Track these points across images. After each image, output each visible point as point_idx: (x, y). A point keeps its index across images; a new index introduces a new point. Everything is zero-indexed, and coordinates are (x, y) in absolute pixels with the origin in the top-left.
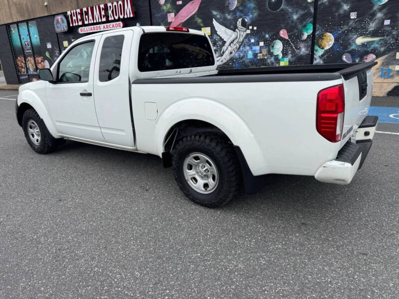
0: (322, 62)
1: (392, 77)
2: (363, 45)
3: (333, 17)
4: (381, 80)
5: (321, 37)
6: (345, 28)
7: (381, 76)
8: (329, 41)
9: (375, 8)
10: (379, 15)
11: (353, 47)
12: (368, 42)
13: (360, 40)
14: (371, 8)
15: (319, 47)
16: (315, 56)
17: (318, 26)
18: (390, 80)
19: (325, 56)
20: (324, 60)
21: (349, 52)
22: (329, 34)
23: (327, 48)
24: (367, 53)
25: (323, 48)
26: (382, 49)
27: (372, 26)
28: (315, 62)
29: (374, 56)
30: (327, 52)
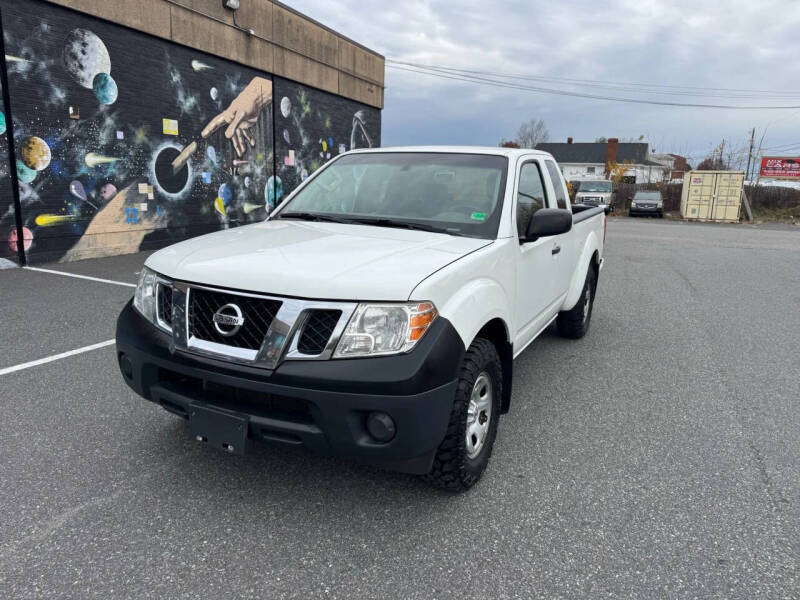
0: (36, 196)
1: (139, 221)
2: (97, 168)
3: (42, 108)
4: (128, 227)
5: (26, 143)
6: (66, 133)
7: (128, 220)
8: (42, 154)
9: (102, 108)
10: (109, 121)
11: (83, 170)
12: (103, 164)
13: (92, 159)
14: (96, 106)
15: (27, 163)
16: (21, 183)
17: (14, 119)
18: (138, 227)
19: (40, 185)
20: (39, 192)
21: (78, 179)
22: (39, 140)
23: (41, 167)
24: (103, 183)
25: (33, 168)
26: (122, 177)
27: (103, 138)
28: (23, 196)
29: (114, 189)
30: (42, 175)
